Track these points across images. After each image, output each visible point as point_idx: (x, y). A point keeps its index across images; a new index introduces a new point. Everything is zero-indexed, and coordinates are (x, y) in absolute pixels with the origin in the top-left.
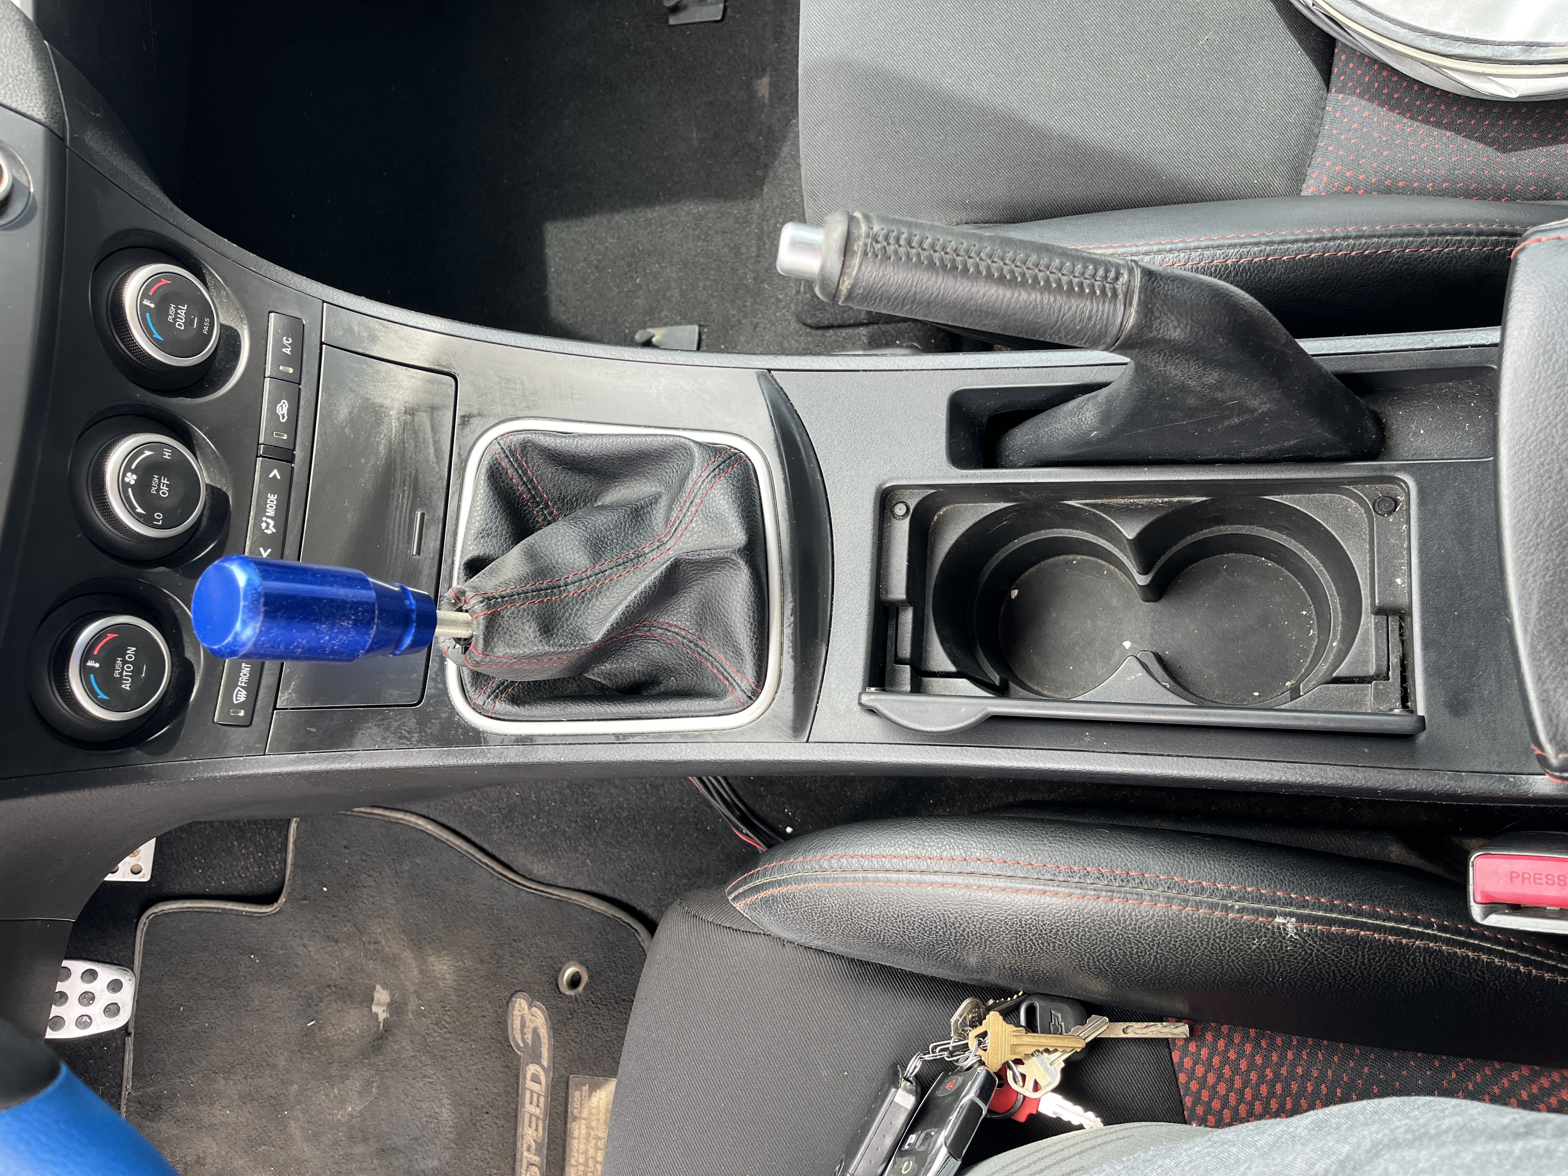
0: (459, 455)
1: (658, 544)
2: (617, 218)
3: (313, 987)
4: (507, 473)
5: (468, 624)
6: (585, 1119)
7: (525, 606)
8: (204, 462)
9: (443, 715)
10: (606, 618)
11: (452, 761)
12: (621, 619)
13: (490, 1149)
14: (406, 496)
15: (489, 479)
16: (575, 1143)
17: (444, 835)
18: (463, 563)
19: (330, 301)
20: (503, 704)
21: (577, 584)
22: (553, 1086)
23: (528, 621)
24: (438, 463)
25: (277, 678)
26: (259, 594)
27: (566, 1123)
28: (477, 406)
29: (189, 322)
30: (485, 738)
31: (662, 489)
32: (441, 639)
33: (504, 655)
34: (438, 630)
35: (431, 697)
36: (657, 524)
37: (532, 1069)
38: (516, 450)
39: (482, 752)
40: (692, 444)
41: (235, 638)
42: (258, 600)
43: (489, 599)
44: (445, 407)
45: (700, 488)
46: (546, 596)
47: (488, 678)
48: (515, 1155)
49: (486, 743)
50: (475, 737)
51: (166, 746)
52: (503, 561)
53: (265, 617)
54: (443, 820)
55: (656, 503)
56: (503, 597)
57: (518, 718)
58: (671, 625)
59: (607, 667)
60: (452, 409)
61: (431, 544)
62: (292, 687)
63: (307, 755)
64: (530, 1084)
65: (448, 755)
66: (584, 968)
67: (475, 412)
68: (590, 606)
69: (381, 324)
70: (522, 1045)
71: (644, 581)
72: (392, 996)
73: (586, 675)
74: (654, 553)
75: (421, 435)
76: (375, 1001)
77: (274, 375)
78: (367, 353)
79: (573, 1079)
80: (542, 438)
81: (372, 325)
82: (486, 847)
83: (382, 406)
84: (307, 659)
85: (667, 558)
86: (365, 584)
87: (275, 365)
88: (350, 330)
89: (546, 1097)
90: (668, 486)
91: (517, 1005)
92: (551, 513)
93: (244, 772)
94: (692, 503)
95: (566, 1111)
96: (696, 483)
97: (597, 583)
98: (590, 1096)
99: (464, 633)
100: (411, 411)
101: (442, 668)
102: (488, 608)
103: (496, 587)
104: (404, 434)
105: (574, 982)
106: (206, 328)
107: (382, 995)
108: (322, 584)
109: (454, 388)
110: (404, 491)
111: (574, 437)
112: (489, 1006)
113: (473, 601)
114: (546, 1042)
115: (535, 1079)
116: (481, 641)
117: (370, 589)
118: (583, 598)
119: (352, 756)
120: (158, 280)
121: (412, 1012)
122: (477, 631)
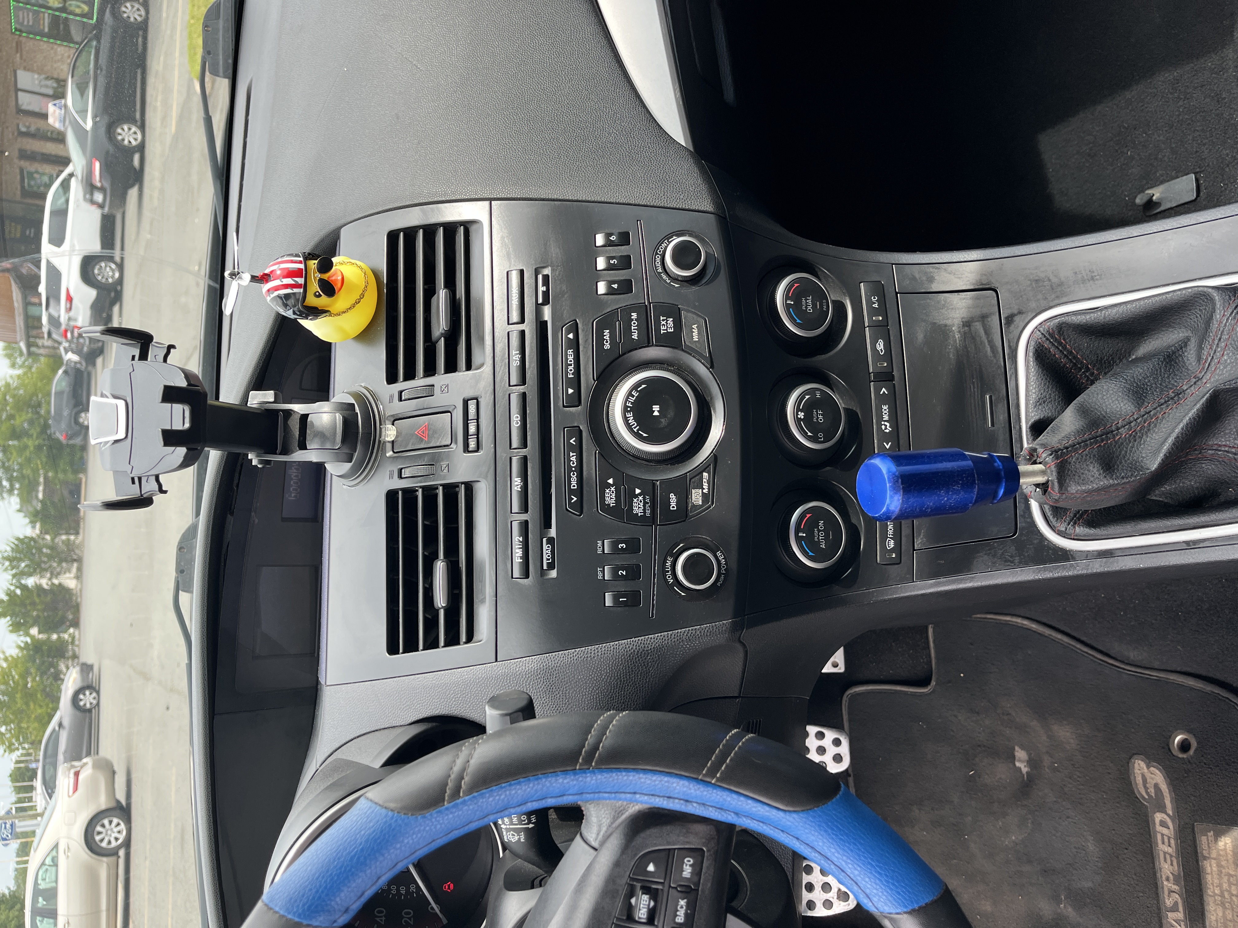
0: (1010, 347)
1: (1194, 380)
2: (1099, 108)
3: (967, 746)
4: (1050, 351)
5: (1043, 473)
6: (1214, 859)
7: (1086, 452)
8: (839, 394)
9: (1035, 542)
10: (1159, 450)
11: (1049, 575)
12: (1172, 449)
13: (1134, 877)
14: (976, 386)
15: (1036, 359)
16: (1209, 877)
17: (1047, 632)
18: (1028, 426)
19: (897, 262)
20: (1082, 528)
21: (1127, 427)
22: (1180, 831)
23: (1091, 463)
24: (995, 357)
25: (911, 529)
26: (896, 476)
27: (1197, 861)
28: (1016, 307)
29: (814, 306)
30: (1072, 555)
31: (1189, 333)
32: (1024, 487)
33: (1077, 491)
34: (1021, 481)
35: (1022, 529)
36: (1191, 364)
37: (1159, 817)
38: (1054, 332)
39: (1072, 566)
40: (1210, 290)
41: (888, 508)
42: (897, 481)
43: (1056, 451)
44: (991, 314)
45: (1225, 325)
46: (1102, 441)
47: (1066, 510)
48: (1156, 883)
49: (1074, 559)
50: (1065, 555)
51: (853, 581)
52: (1061, 420)
53: (904, 492)
54: (1044, 620)
55: (1186, 345)
56: (1067, 448)
57: (1097, 537)
58: (1220, 446)
59: (1167, 488)
60: (998, 314)
61: (1002, 417)
62: (922, 534)
63: (942, 580)
64: (1159, 828)
65: (1045, 571)
66: (1191, 736)
67: (1016, 312)
68: (1142, 442)
69: (933, 268)
70: (1147, 797)
71: (1187, 414)
72: (1029, 755)
73: (1149, 497)
74: (1192, 388)
75: (978, 339)
76: (1017, 758)
77: (871, 324)
78: (929, 291)
79: (1198, 827)
80: (1074, 318)
81: (928, 270)
82: (1084, 639)
83: (946, 326)
84: (934, 515)
85: (1205, 390)
86: (964, 457)
87: (870, 318)
88: (914, 278)
89: (1176, 839)
90: (1194, 330)
91: (1136, 765)
92: (1092, 374)
93: (902, 595)
94: (1220, 339)
95: (1196, 852)
96: (1221, 322)
97: (1145, 422)
98: (1216, 840)
99: (1041, 479)
100: (967, 324)
101: (1028, 507)
102: (1057, 458)
103: (1060, 442)
104: (965, 341)
105: (1184, 746)
106: (825, 307)
107: (1020, 754)
108: (935, 463)
109: (996, 298)
110: (973, 383)
111: (1101, 310)
112: (1111, 765)
113: (1044, 455)
114: (1168, 795)
115: (1163, 824)
116: (1056, 484)
117: (967, 460)
118: (1134, 436)
119: (973, 578)
120: (793, 286)
121: (1048, 768)
122: (1052, 477)
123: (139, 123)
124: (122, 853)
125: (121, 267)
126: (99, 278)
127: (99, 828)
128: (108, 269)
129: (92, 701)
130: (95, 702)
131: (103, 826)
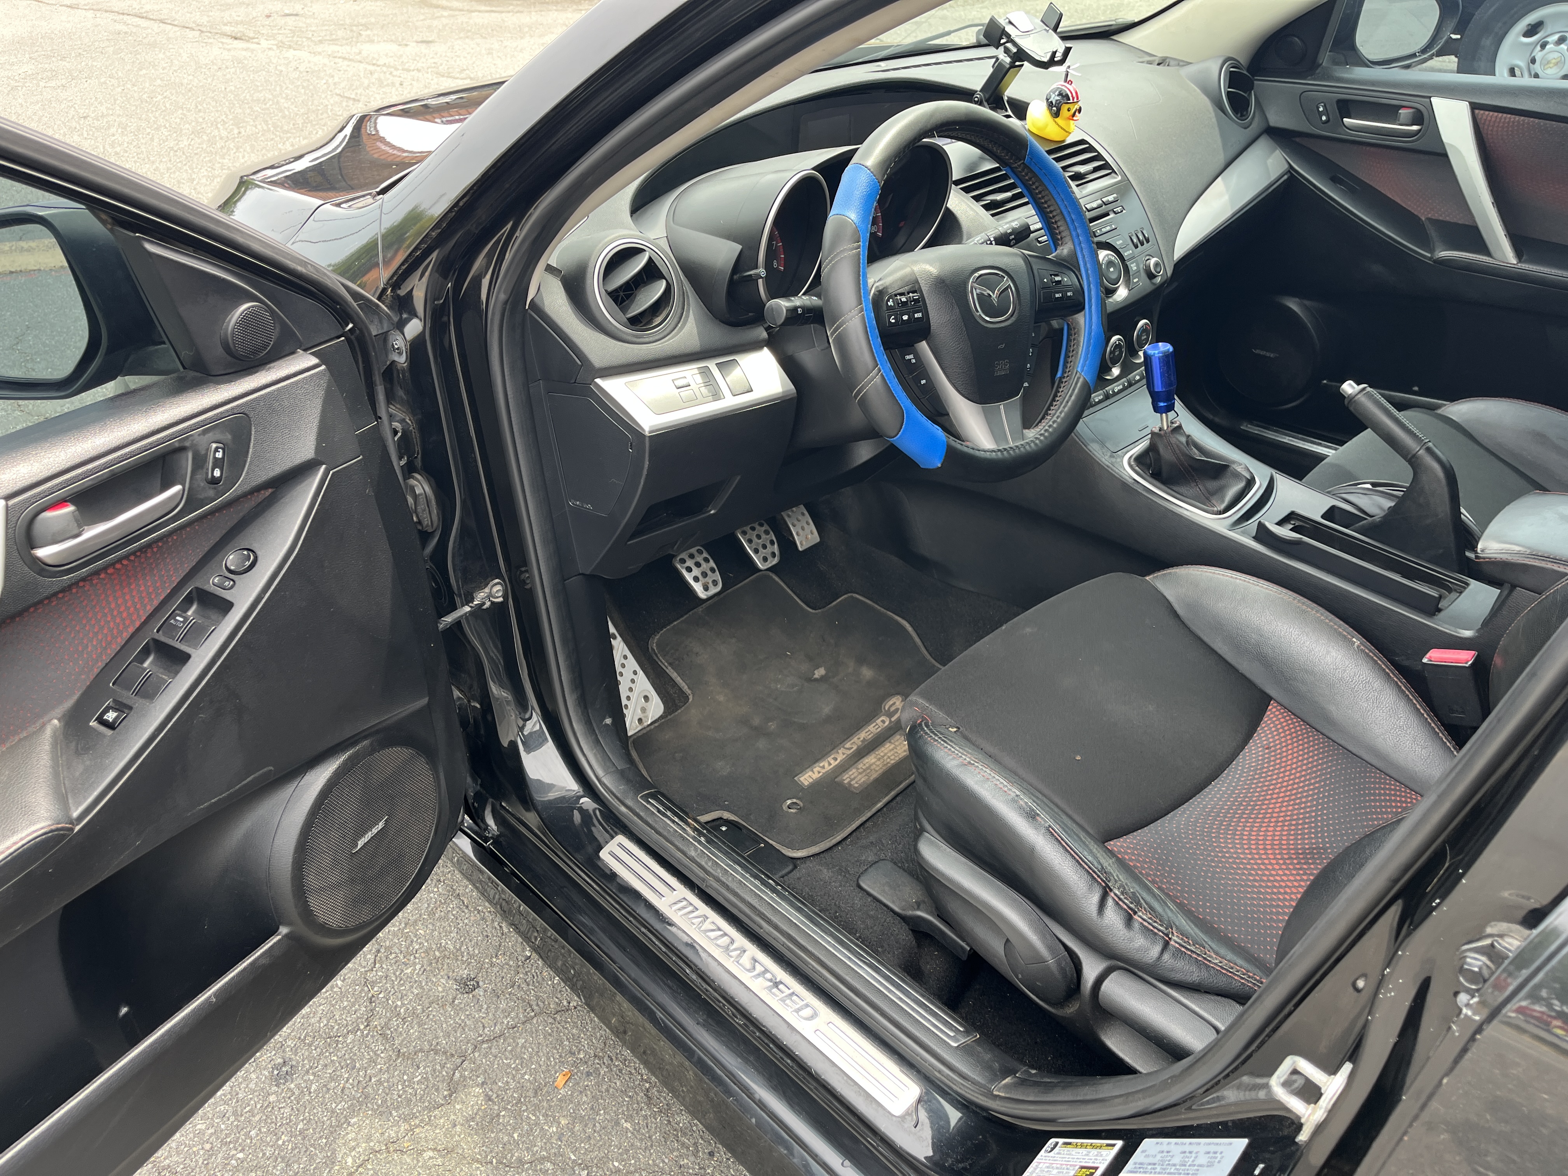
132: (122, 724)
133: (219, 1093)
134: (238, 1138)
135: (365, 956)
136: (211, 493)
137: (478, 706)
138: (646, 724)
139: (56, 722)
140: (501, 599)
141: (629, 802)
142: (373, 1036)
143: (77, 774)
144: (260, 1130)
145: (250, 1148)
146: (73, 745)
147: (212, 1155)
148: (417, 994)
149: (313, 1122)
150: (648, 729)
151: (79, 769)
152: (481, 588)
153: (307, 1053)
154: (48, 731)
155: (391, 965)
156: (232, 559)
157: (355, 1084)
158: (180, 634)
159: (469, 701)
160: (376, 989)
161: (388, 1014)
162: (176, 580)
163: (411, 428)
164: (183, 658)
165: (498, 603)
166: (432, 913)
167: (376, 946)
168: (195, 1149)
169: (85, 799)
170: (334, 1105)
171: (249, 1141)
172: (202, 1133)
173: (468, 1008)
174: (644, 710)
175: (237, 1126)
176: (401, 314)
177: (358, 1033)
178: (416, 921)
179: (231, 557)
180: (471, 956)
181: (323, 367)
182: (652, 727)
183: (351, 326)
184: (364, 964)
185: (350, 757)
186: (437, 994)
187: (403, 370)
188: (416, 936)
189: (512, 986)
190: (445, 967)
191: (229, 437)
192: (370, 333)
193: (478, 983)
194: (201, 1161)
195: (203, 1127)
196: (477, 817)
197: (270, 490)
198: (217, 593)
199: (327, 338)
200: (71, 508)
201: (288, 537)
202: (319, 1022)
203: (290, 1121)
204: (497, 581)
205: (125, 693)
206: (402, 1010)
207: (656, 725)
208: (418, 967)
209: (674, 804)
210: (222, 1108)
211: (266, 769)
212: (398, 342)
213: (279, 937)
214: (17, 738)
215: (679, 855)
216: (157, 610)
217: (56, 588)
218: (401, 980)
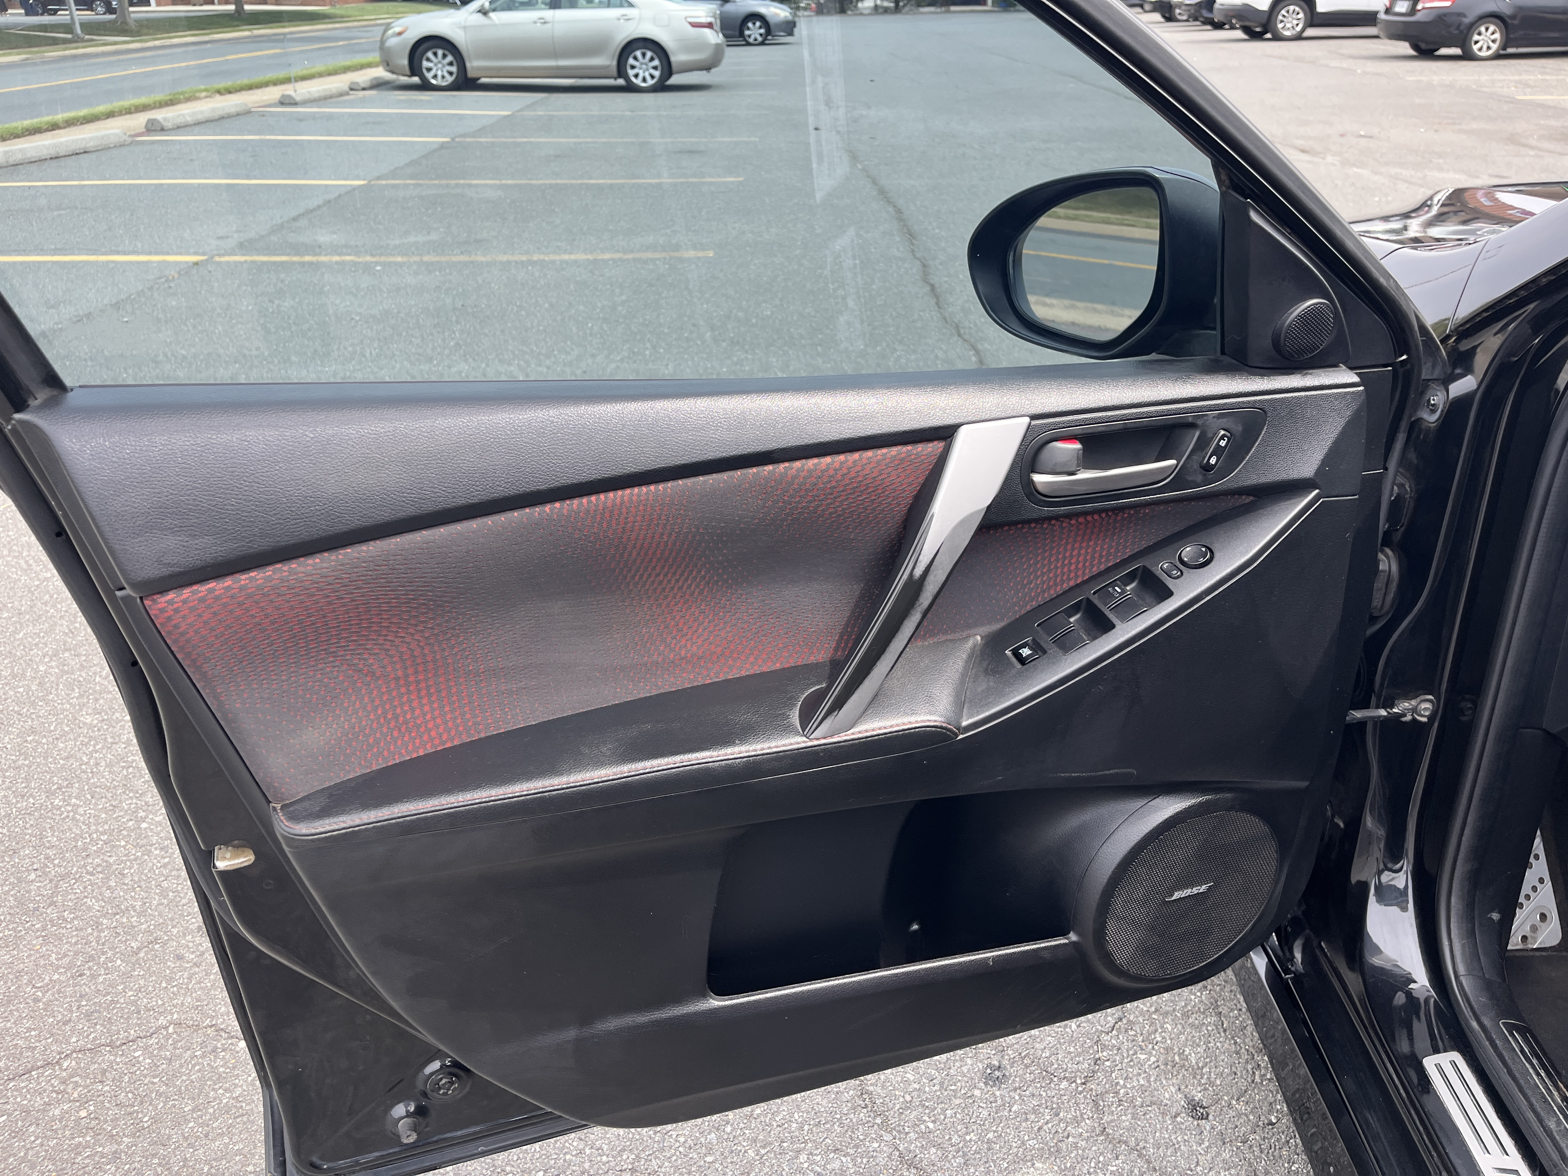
123: (1502, 52)
124: (621, 82)
125: (1299, 37)
126: (1283, 12)
127: (649, 54)
128: (1295, 22)
129: (753, 37)
130: (751, 40)
131: (652, 59)
132: (1032, 663)
133: (935, 1058)
134: (936, 1108)
135: (1106, 1016)
136: (1199, 478)
137: (1342, 825)
138: (1530, 946)
139: (979, 638)
140: (1424, 720)
141: (1486, 1022)
142: (1085, 1097)
143: (980, 689)
144: (955, 1113)
145: (941, 1124)
146: (985, 664)
147: (909, 1108)
148: (1142, 1085)
149: (1002, 1140)
150: (1531, 954)
151: (982, 686)
152: (1407, 697)
153: (1021, 1072)
154: (970, 643)
155: (1128, 1041)
156: (1188, 552)
157: (1053, 1132)
158: (1113, 603)
159: (1333, 816)
160: (1105, 1054)
161: (1107, 1086)
162: (1128, 553)
163: (1408, 496)
164: (1107, 627)
165: (1420, 722)
166: (1186, 1015)
167: (1120, 1013)
168: (897, 1093)
169: (978, 713)
170: (1026, 1138)
171: (942, 1117)
172: (907, 1082)
173: (1188, 1133)
174: (1534, 929)
175: (939, 1097)
176: (1454, 369)
177: (1074, 1085)
178: (1167, 1013)
179: (1188, 549)
180: (1212, 1084)
181: (1362, 388)
182: (1538, 954)
183: (1404, 357)
184: (1103, 1022)
185: (1207, 801)
186: (1162, 1098)
187: (1428, 430)
188: (1162, 1027)
189: (1244, 1142)
190: (1180, 1076)
191: (1240, 429)
192: (1420, 374)
193: (1208, 1115)
194: (898, 1107)
195: (912, 1078)
196: (1286, 942)
197: (1251, 498)
198: (1162, 578)
199: (1373, 363)
200: (1078, 446)
201: (1252, 548)
202: (1043, 1050)
203: (983, 1125)
204: (1431, 697)
205: (1045, 636)
206: (1122, 1091)
207: (1544, 954)
208: (1153, 1059)
209: (1545, 1054)
210: (933, 1072)
211: (1130, 770)
212: (1438, 398)
213: (1066, 941)
214: (943, 638)
215: (1530, 1115)
216: (1100, 574)
217: (1035, 516)
218: (1131, 1061)
